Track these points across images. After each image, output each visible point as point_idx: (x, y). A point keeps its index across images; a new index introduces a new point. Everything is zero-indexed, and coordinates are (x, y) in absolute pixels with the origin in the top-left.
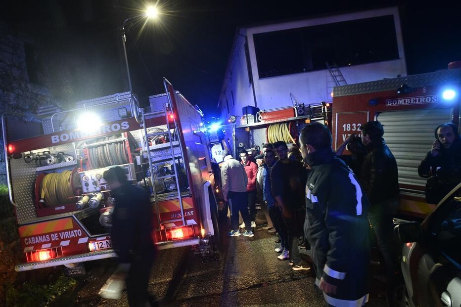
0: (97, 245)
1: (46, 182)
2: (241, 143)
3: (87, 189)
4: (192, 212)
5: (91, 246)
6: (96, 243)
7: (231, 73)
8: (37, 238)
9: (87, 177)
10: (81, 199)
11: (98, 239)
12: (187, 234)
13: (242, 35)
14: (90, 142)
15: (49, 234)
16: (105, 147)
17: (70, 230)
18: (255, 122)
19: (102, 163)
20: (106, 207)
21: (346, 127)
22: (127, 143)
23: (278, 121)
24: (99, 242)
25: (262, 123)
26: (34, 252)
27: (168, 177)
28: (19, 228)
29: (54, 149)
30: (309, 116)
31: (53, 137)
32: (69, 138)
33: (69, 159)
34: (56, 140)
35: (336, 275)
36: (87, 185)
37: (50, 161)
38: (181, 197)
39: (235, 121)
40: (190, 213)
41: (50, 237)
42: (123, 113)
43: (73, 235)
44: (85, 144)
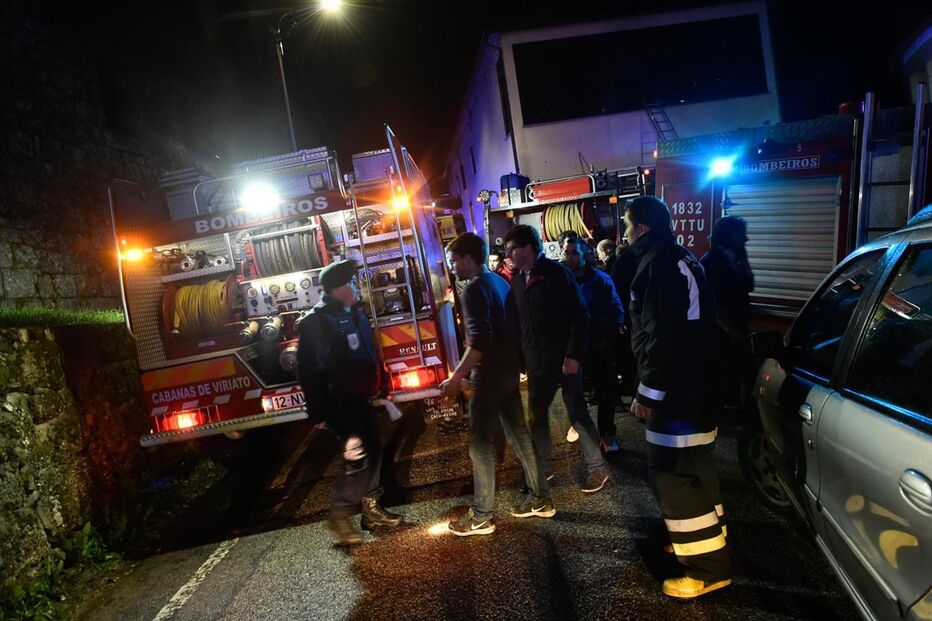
0: (275, 403)
1: (180, 300)
2: (499, 239)
3: (255, 310)
4: (434, 344)
5: (266, 404)
6: (274, 398)
7: (471, 114)
8: (173, 392)
9: (255, 290)
10: (248, 325)
11: (278, 391)
12: (426, 380)
13: (493, 46)
14: (255, 233)
15: (195, 385)
16: (282, 240)
17: (230, 378)
18: (523, 201)
19: (276, 267)
20: (288, 340)
21: (678, 208)
22: (320, 233)
23: (562, 199)
24: (279, 397)
25: (536, 203)
26: (169, 416)
27: (392, 290)
28: (143, 376)
29: (187, 245)
30: (615, 191)
31: (197, 223)
32: (227, 224)
33: (219, 262)
34: (203, 228)
35: (654, 394)
36: (255, 303)
37: (186, 265)
38: (417, 320)
39: (489, 200)
40: (431, 346)
41: (196, 390)
42: (317, 182)
43: (236, 386)
44: (248, 235)
